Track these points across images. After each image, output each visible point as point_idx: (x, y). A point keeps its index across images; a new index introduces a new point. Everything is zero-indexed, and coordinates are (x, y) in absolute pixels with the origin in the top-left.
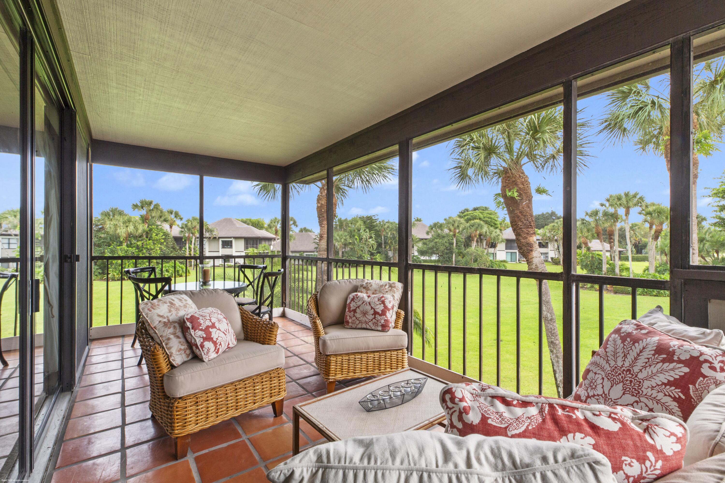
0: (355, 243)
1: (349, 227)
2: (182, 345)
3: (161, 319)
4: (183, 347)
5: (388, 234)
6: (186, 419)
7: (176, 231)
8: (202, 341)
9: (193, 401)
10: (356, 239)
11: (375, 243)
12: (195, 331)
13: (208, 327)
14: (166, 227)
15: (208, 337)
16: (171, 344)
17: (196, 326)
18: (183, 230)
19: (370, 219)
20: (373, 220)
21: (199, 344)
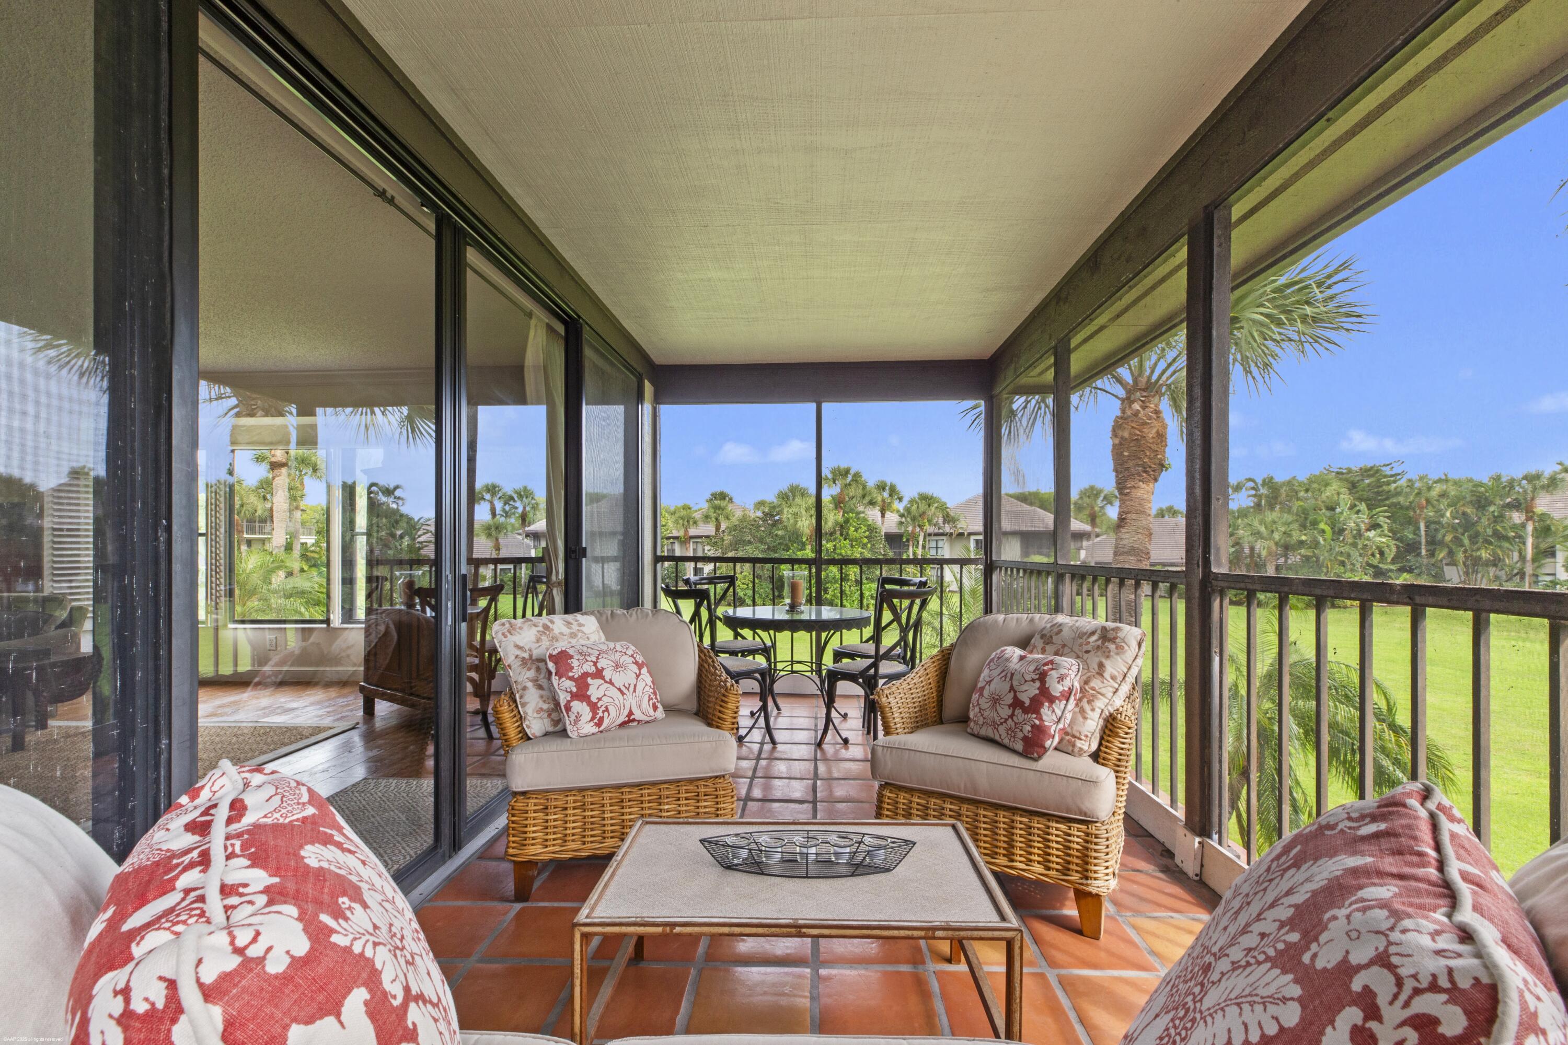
0: (1318, 543)
1: (1298, 499)
2: (544, 702)
3: (518, 652)
4: (545, 706)
5: (1443, 516)
6: (526, 833)
7: (890, 523)
8: (569, 699)
9: (541, 804)
10: (1323, 531)
11: (1392, 543)
12: (560, 679)
13: (586, 675)
14: (873, 514)
15: (580, 693)
16: (526, 699)
17: (561, 670)
18: (903, 520)
19: (1372, 476)
20: (1385, 476)
21: (562, 704)
